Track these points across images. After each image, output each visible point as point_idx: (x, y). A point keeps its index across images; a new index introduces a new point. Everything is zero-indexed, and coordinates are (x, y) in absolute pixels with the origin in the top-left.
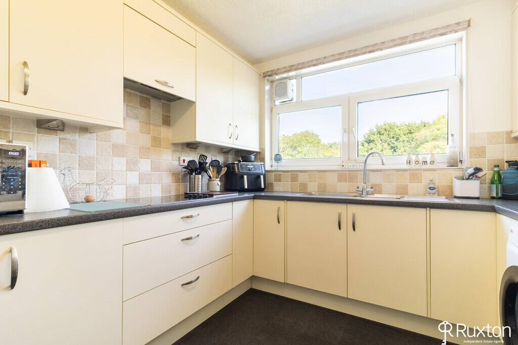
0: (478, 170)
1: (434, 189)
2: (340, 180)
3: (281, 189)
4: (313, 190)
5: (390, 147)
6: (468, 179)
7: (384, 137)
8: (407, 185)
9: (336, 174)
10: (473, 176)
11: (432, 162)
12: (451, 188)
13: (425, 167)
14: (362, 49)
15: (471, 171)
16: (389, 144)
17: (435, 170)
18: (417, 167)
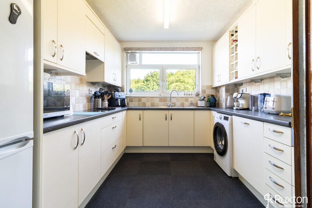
0: (205, 98)
1: (192, 104)
2: (160, 101)
3: (133, 106)
4: (148, 105)
5: (157, 84)
6: (201, 101)
7: (154, 79)
8: (184, 103)
9: (158, 98)
10: (203, 100)
11: (191, 95)
12: (197, 104)
13: (189, 96)
14: (169, 48)
15: (203, 98)
16: (156, 83)
17: (192, 97)
18: (187, 96)
